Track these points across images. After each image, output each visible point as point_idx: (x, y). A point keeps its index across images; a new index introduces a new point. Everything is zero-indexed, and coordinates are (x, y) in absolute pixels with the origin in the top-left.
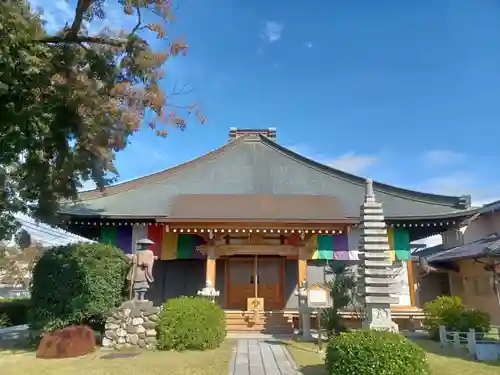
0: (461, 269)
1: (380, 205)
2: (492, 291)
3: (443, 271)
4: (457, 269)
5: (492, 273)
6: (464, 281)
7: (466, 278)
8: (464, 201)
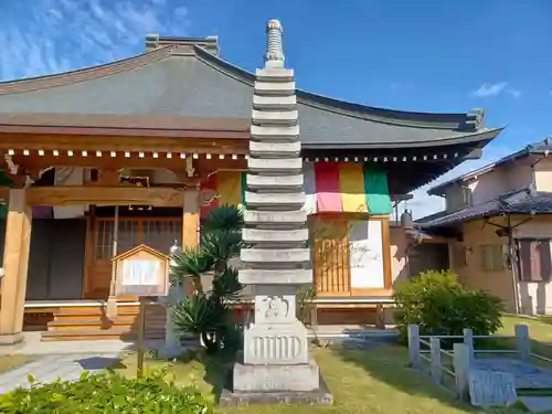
0: (465, 237)
1: (291, 73)
2: (505, 265)
3: (441, 240)
4: (460, 238)
5: (506, 239)
6: (468, 253)
7: (470, 249)
8: (474, 118)
